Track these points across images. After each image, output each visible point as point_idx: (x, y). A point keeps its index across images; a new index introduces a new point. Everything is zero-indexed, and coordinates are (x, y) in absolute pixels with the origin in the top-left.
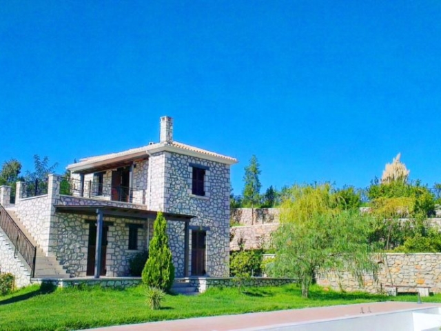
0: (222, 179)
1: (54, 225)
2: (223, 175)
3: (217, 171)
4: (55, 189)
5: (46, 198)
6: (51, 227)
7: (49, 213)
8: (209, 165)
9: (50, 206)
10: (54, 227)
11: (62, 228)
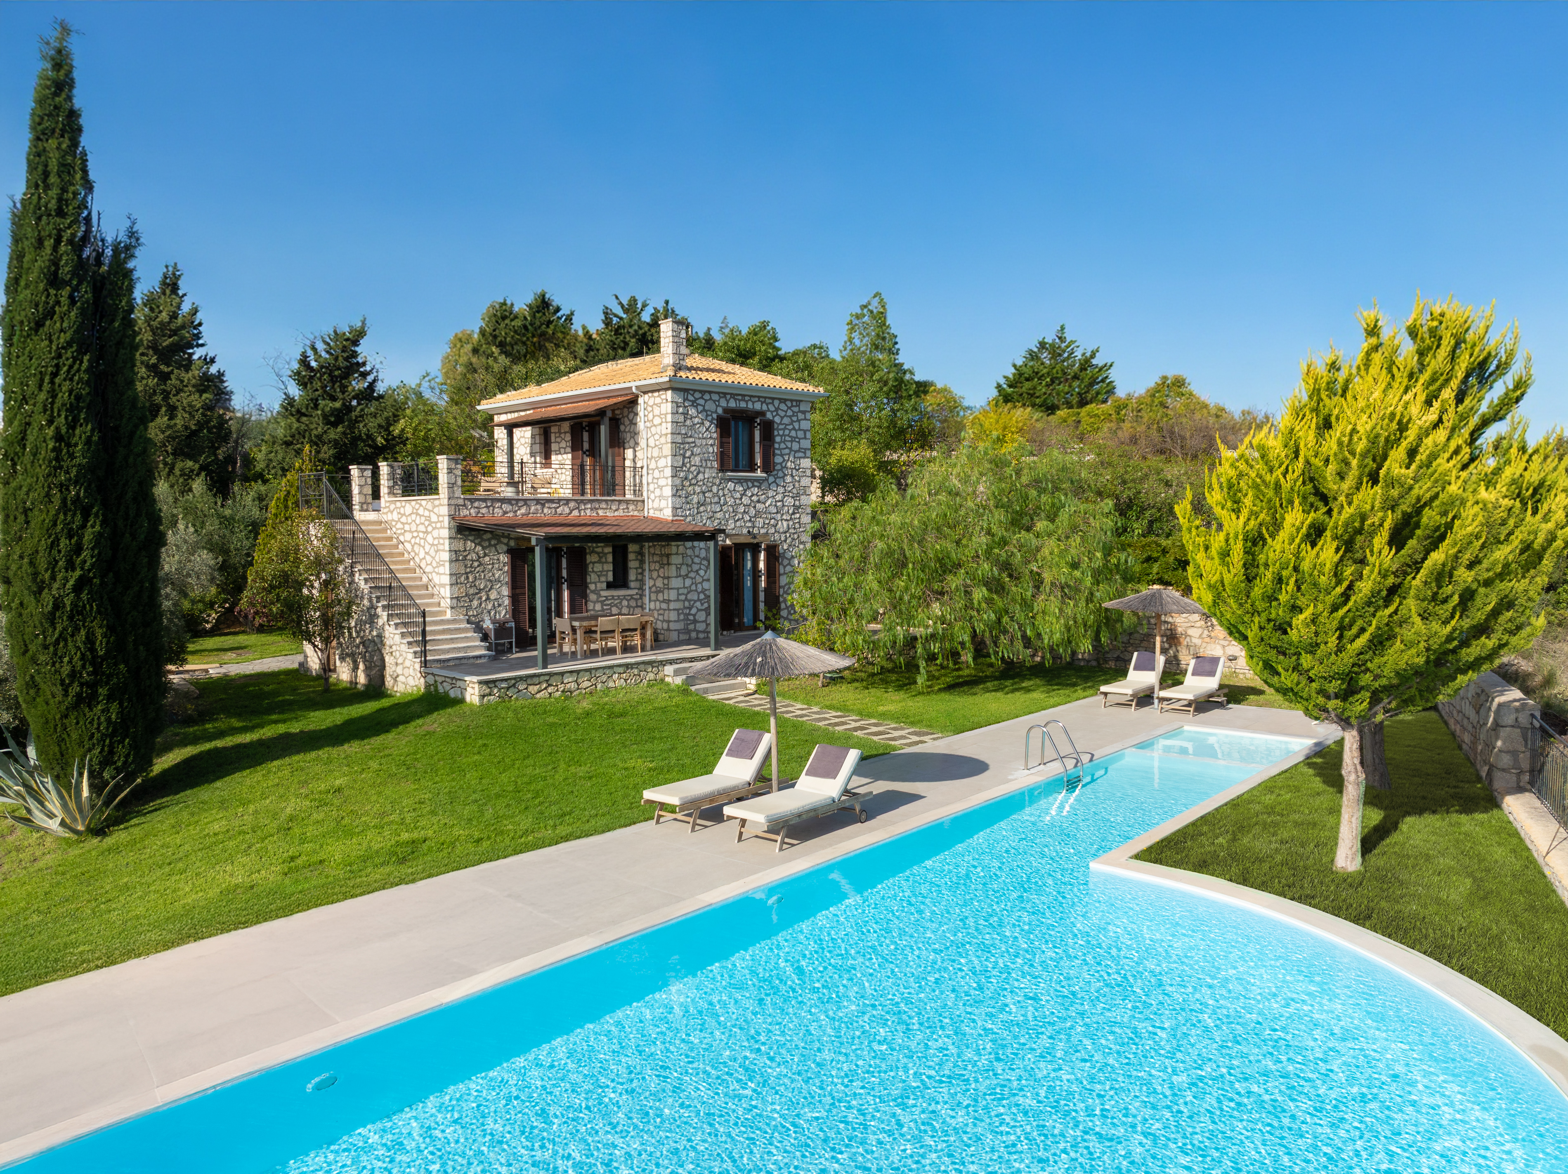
0: (793, 433)
1: (457, 557)
2: (796, 425)
3: (782, 418)
4: (451, 486)
5: (437, 502)
6: (451, 561)
7: (445, 533)
8: (765, 407)
9: (446, 519)
10: (457, 560)
11: (473, 561)
